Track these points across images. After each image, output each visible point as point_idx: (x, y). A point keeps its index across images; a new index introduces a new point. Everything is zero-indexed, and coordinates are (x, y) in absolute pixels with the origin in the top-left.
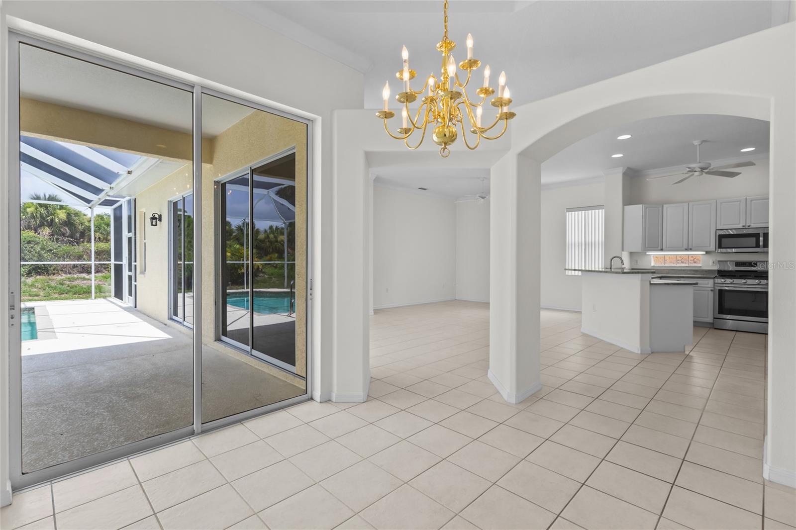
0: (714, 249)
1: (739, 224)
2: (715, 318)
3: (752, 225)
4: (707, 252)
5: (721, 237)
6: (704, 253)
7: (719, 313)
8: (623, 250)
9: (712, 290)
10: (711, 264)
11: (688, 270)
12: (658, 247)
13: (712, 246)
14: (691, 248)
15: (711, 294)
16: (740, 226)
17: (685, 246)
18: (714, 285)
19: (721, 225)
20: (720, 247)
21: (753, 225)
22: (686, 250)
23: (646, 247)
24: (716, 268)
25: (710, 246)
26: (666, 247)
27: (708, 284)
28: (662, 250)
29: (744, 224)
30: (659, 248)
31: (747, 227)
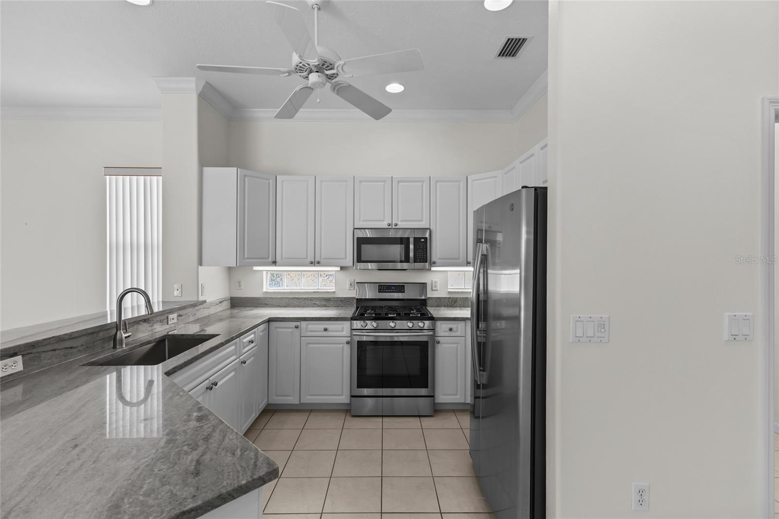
0: (351, 264)
1: (383, 221)
2: (352, 396)
3: (399, 223)
4: (342, 268)
5: (361, 242)
6: (338, 269)
7: (358, 387)
8: (200, 263)
9: (348, 343)
10: (348, 288)
11: (316, 298)
12: (268, 258)
13: (349, 259)
14: (319, 260)
15: (347, 348)
16: (384, 225)
17: (311, 258)
18: (351, 332)
19: (360, 221)
20: (359, 260)
21: (401, 225)
22: (312, 263)
23: (244, 258)
24: (353, 294)
25: (346, 258)
26: (282, 259)
27: (342, 331)
28: (274, 263)
29: (390, 222)
30: (270, 259)
31: (394, 227)
